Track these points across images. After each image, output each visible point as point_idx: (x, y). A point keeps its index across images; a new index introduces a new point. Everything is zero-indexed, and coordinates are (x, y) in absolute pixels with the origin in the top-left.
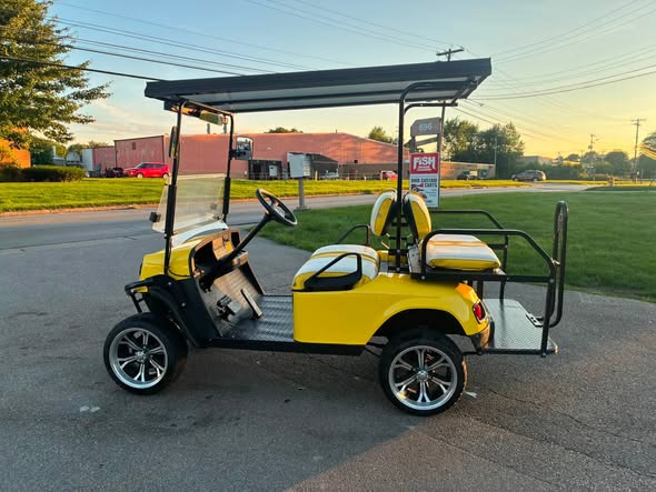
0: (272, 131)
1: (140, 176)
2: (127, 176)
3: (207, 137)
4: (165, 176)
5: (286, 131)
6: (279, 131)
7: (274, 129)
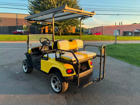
0: (133, 24)
1: (95, 35)
2: (93, 34)
3: (115, 26)
4: (100, 35)
5: (137, 24)
6: (135, 24)
7: (134, 23)
